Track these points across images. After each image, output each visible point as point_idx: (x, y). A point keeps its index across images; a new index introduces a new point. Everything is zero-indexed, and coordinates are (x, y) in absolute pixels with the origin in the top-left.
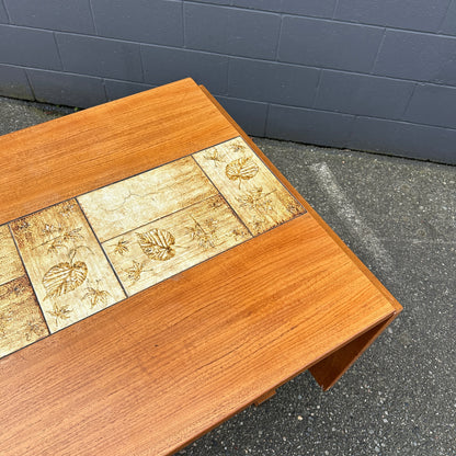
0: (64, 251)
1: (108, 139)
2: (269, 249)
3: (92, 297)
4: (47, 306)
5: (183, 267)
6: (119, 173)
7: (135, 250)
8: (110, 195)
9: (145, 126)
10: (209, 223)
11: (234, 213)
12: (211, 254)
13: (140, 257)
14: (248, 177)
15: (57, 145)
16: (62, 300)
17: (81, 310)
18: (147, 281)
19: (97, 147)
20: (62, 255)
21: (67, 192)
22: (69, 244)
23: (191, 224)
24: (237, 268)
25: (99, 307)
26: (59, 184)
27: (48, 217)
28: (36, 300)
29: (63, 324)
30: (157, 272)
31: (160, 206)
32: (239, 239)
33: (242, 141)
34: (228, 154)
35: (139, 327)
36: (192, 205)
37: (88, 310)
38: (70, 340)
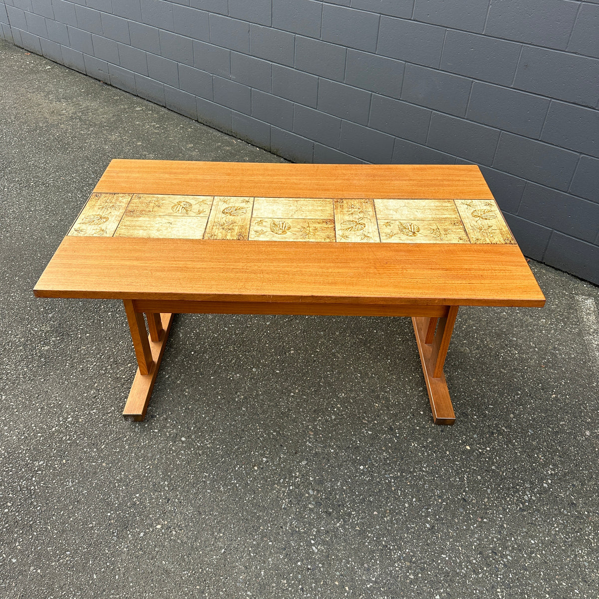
0: (357, 217)
1: (405, 180)
2: (478, 251)
3: (363, 237)
4: (339, 233)
5: (418, 242)
6: (403, 196)
7: (395, 227)
8: (392, 203)
9: (431, 180)
10: (445, 230)
11: (465, 231)
12: (438, 242)
13: (396, 230)
14: (486, 219)
15: (374, 176)
16: (347, 233)
17: (355, 238)
18: (394, 240)
19: (396, 182)
20: (355, 218)
21: (370, 196)
22: (361, 215)
23: (435, 227)
24: (451, 252)
25: (365, 241)
26: (367, 191)
27: (355, 202)
28: (335, 229)
29: (343, 240)
30: (405, 239)
31: (420, 215)
32: (461, 242)
33: (493, 202)
34: (480, 205)
35: (381, 254)
36: (440, 220)
37: (357, 240)
38: (345, 247)
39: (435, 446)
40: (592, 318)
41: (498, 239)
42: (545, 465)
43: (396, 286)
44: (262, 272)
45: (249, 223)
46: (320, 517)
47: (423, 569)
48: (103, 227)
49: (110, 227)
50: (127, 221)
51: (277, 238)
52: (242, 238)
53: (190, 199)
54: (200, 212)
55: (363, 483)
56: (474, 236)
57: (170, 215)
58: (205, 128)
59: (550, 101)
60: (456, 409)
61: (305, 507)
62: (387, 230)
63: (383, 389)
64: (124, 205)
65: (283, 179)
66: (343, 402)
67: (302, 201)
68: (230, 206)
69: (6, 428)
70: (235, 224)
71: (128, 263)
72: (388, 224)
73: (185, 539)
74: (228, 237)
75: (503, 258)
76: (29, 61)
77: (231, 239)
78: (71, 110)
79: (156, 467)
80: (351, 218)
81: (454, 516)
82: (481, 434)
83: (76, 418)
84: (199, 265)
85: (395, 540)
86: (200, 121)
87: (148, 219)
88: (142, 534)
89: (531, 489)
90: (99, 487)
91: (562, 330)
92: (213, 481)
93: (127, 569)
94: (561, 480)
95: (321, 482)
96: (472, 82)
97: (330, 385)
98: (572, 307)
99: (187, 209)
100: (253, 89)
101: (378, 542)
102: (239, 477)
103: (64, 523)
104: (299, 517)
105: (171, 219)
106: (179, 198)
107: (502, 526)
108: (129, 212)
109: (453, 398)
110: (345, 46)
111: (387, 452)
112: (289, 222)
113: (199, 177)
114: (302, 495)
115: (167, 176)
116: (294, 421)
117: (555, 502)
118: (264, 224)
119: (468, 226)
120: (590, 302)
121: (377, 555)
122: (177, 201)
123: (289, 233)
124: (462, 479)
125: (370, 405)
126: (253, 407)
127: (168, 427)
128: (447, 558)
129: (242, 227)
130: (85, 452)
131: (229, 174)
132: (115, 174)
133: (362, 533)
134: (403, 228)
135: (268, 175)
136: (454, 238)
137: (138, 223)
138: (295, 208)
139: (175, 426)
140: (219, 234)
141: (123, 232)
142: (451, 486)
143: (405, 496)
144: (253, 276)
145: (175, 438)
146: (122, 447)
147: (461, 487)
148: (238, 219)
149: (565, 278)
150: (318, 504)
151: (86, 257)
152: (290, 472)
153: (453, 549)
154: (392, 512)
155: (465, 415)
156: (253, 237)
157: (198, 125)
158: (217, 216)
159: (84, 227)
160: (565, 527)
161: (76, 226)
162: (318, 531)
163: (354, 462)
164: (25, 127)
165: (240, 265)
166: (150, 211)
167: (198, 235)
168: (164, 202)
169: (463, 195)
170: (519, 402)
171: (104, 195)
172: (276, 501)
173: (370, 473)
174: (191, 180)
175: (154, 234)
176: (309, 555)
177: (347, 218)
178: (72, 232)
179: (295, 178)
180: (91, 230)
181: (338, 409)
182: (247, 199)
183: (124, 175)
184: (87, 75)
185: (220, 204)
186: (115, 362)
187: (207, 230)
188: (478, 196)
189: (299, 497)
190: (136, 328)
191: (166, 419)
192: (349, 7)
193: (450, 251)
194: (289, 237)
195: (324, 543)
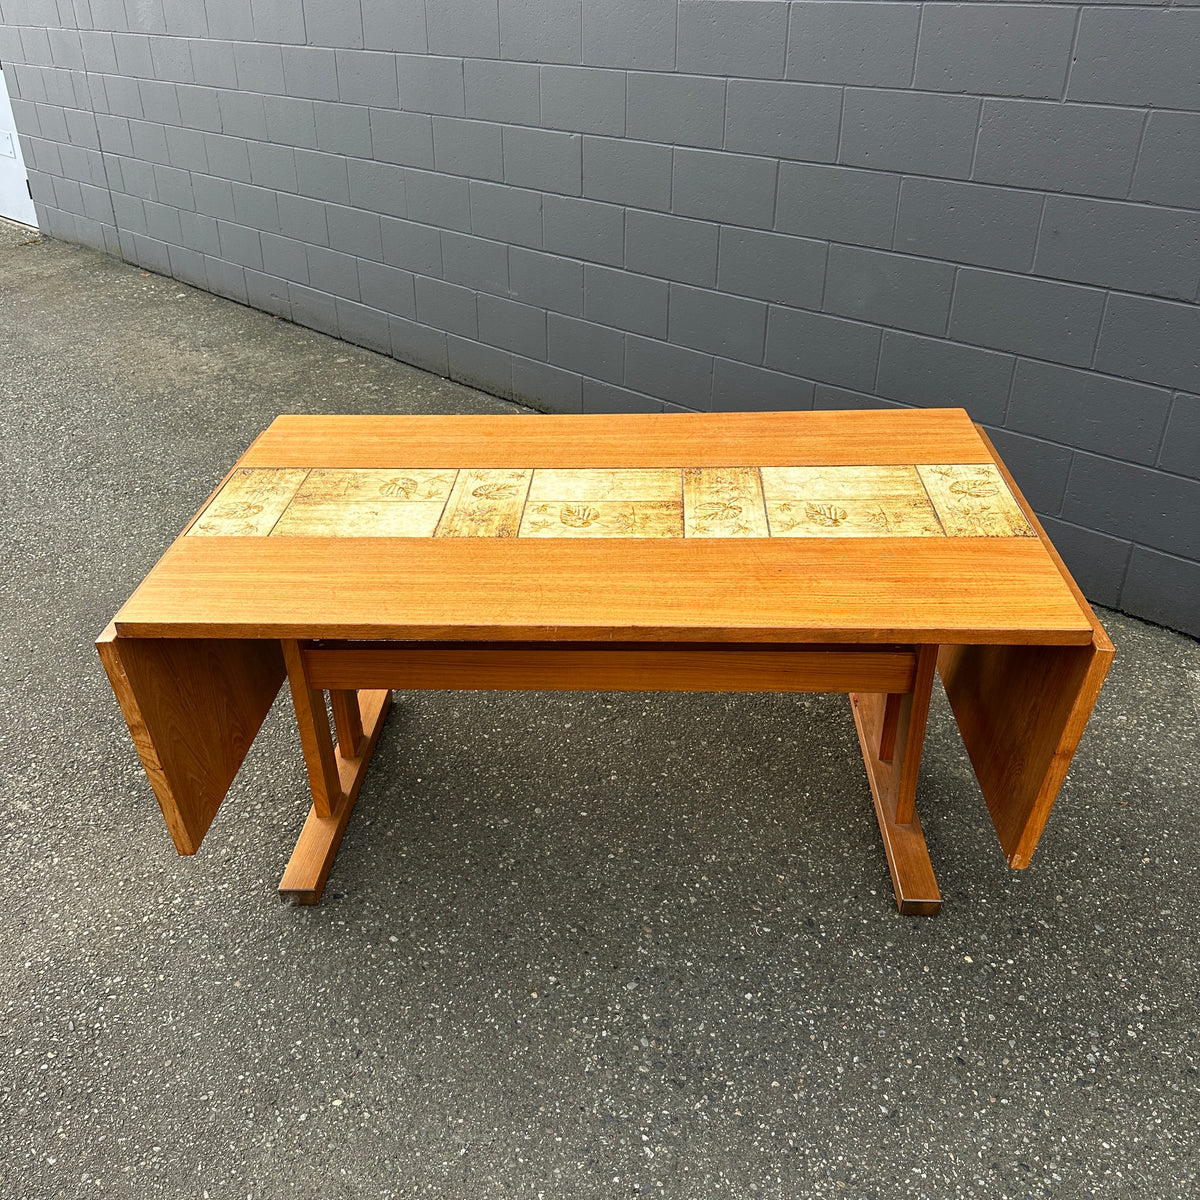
0: (727, 496)
1: (822, 436)
2: (962, 549)
3: (737, 529)
4: (690, 523)
5: (843, 535)
6: (818, 461)
7: (799, 512)
8: (794, 473)
9: (872, 435)
10: (897, 516)
11: (936, 515)
12: (881, 535)
13: (801, 516)
14: (978, 496)
15: (763, 430)
16: (705, 523)
17: (720, 531)
18: (798, 533)
19: (804, 439)
20: (723, 499)
21: (752, 462)
22: (735, 494)
23: (876, 511)
24: (910, 551)
25: (741, 535)
26: (748, 455)
27: (725, 474)
28: (683, 517)
29: (698, 535)
30: (817, 531)
31: (848, 492)
32: (927, 534)
33: (993, 468)
34: (966, 474)
35: (770, 557)
36: (888, 499)
37: (727, 534)
38: (700, 545)
39: (900, 956)
41: (1001, 528)
42: (1130, 994)
43: (796, 610)
44: (540, 588)
45: (520, 510)
46: (660, 1092)
47: (873, 1196)
48: (252, 521)
49: (264, 522)
50: (297, 511)
51: (572, 533)
52: (507, 535)
53: (414, 475)
54: (430, 495)
55: (750, 1026)
56: (952, 525)
57: (375, 500)
58: (463, 389)
59: (1107, 294)
60: (943, 885)
61: (631, 1070)
62: (785, 517)
63: (794, 847)
64: (292, 486)
65: (589, 439)
66: (713, 871)
67: (623, 474)
68: (488, 483)
69: (56, 916)
70: (494, 513)
71: (292, 577)
72: (786, 507)
73: (388, 1128)
74: (481, 533)
75: (1009, 560)
76: (147, 285)
77: (486, 536)
78: (217, 364)
79: (339, 991)
80: (715, 499)
81: (938, 1091)
82: (996, 934)
83: (190, 899)
84: (422, 579)
85: (814, 1138)
86: (453, 377)
87: (334, 507)
88: (303, 1116)
89: (1102, 1042)
90: (225, 1027)
91: (1162, 736)
92: (448, 1017)
93: (270, 1183)
94: (1165, 1024)
95: (665, 1024)
96: (956, 269)
97: (687, 839)
98: (1182, 692)
99: (408, 490)
100: (549, 312)
101: (780, 1141)
102: (500, 1010)
103: (152, 1092)
104: (619, 1090)
105: (378, 507)
106: (393, 474)
107: (1040, 1114)
108: (301, 497)
109: (938, 865)
110: (716, 222)
111: (800, 965)
112: (598, 507)
113: (434, 439)
114: (625, 1048)
115: (375, 439)
116: (614, 906)
117: (1153, 1068)
118: (549, 510)
119: (941, 509)
121: (777, 1167)
122: (392, 477)
123: (594, 525)
124: (955, 1020)
125: (768, 878)
126: (533, 880)
127: (365, 917)
128: (924, 1176)
129: (508, 516)
130: (203, 962)
131: (490, 434)
132: (280, 439)
133: (747, 1123)
134: (813, 514)
135: (563, 433)
136: (913, 527)
137: (316, 514)
138: (610, 484)
139: (378, 915)
140: (464, 529)
141: (288, 528)
142: (933, 1033)
143: (837, 1051)
144: (523, 594)
145: (377, 938)
146: (275, 951)
147: (954, 1035)
148: (501, 504)
149: (1166, 638)
150: (658, 1066)
151: (214, 570)
152: (603, 1003)
153: (936, 1156)
154: (809, 1081)
155: (964, 897)
156: (526, 532)
157: (450, 385)
158: (463, 499)
159: (216, 521)
160: (1176, 1117)
161: (203, 521)
162: (657, 1118)
163: (733, 985)
164: (132, 395)
165: (499, 578)
166: (339, 495)
167: (425, 531)
168: (365, 480)
169: (934, 458)
170: (1075, 873)
171: (257, 471)
172: (573, 1060)
173: (766, 1007)
174: (420, 445)
175: (344, 530)
176: (637, 1163)
177: (706, 498)
178: (195, 531)
179: (611, 436)
180: (228, 527)
181: (703, 884)
182: (520, 472)
183: (298, 439)
184: (249, 307)
185: (469, 480)
186: (271, 797)
187: (442, 523)
188: (964, 458)
189: (619, 1053)
190: (309, 718)
191: (362, 902)
192: (722, 151)
193: (908, 549)
194: (595, 531)
195: (668, 1140)
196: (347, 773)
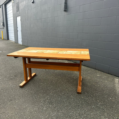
3: (62, 53)
12: (75, 54)
27: (64, 51)
38: (59, 54)
40: (117, 82)
42: (99, 102)
46: (47, 104)
47: (65, 115)
51: (48, 53)
52: (42, 53)
59: (105, 42)
62: (67, 53)
67: (55, 51)
74: (40, 52)
87: (29, 51)
88: (13, 102)
89: (94, 106)
98: (113, 80)
101: (58, 109)
105: (33, 51)
107: (86, 111)
119: (82, 53)
120: (117, 80)
133: (55, 107)
134: (70, 53)
136: (78, 54)
137: (27, 51)
141: (24, 52)
142: (77, 103)
147: (79, 103)
150: (48, 102)
156: (44, 53)
167: (36, 52)
176: (43, 109)
182: (46, 50)
185: (42, 50)
188: (86, 51)
194: (50, 53)
195: (46, 108)
196: (29, 78)
